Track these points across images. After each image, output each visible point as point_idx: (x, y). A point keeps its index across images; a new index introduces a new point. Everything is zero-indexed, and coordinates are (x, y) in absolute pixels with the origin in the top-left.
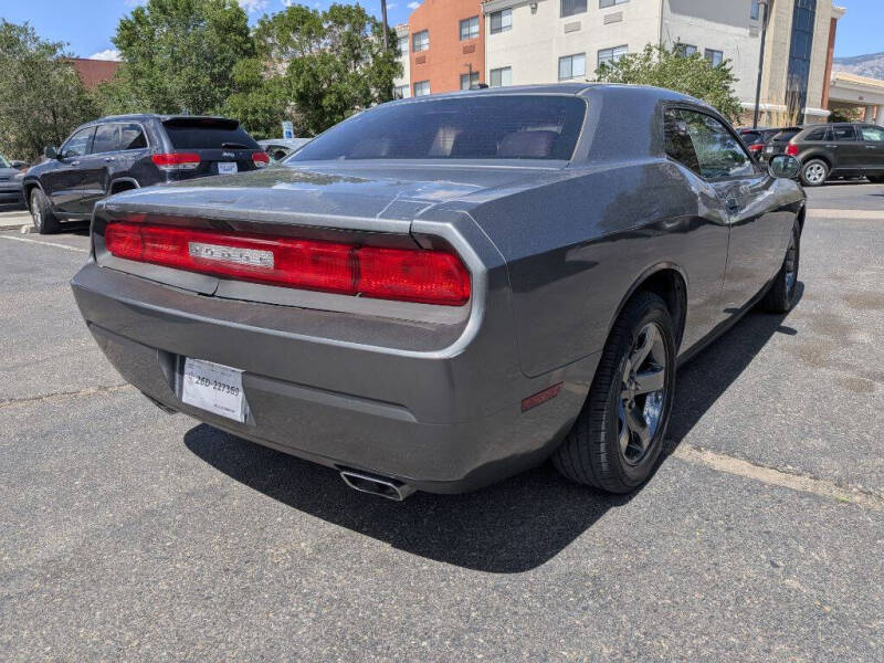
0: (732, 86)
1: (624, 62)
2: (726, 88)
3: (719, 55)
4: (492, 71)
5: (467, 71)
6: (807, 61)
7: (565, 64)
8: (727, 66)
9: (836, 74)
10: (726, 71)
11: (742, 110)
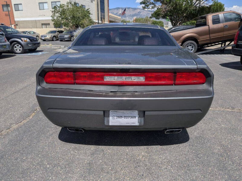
0: (91, 16)
1: (61, 6)
2: (89, 16)
3: (84, 6)
4: (14, 5)
5: (5, 3)
6: (104, 10)
7: (41, 5)
8: (89, 10)
9: (110, 14)
10: (89, 11)
11: (94, 22)
